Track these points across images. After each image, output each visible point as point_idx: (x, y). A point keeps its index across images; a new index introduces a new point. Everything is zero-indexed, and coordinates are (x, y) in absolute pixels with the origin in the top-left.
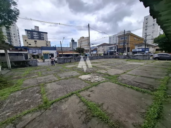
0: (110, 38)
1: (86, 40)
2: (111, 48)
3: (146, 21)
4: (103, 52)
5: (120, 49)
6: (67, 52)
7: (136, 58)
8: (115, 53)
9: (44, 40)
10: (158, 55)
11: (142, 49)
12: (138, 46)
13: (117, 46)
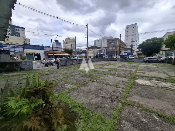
0: (95, 41)
1: (72, 41)
2: (100, 51)
3: (127, 29)
4: (93, 55)
5: (108, 52)
6: (58, 53)
7: (132, 60)
8: (104, 56)
9: (20, 36)
10: (148, 58)
11: (128, 53)
12: (125, 51)
13: (106, 49)
